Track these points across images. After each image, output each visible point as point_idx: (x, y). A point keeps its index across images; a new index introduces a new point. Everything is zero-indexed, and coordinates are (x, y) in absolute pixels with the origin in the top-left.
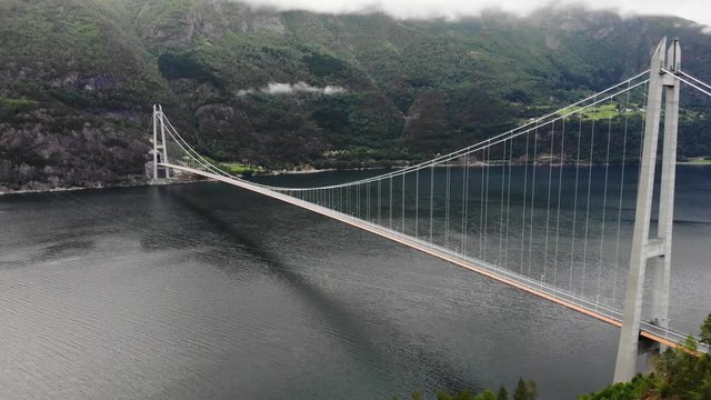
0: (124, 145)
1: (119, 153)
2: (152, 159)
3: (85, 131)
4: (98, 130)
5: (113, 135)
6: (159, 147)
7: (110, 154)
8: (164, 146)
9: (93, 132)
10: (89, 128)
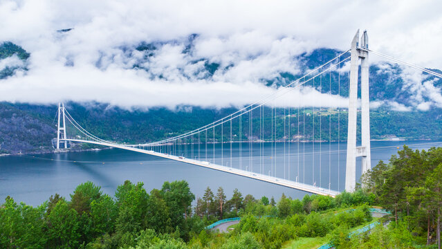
0: (39, 128)
1: (34, 132)
2: (56, 137)
3: (13, 119)
4: (21, 118)
5: (31, 121)
6: (61, 129)
7: (29, 133)
8: (64, 129)
9: (18, 119)
10: (16, 117)
